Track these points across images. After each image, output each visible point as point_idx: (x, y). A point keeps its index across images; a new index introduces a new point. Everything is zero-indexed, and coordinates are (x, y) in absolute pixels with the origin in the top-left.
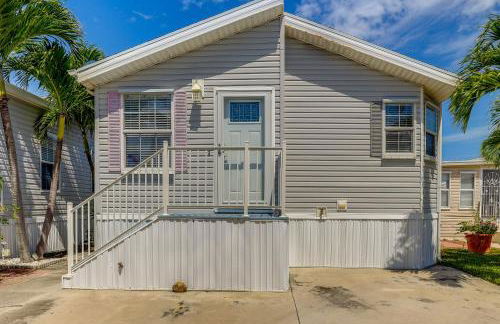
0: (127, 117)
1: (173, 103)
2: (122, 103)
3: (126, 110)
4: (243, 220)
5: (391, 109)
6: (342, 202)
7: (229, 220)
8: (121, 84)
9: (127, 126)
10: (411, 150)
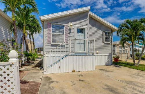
0: (52, 29)
1: (65, 28)
2: (51, 26)
3: (52, 28)
4: (87, 56)
5: (106, 33)
6: (97, 52)
7: (84, 56)
8: (52, 21)
9: (52, 32)
10: (109, 41)
